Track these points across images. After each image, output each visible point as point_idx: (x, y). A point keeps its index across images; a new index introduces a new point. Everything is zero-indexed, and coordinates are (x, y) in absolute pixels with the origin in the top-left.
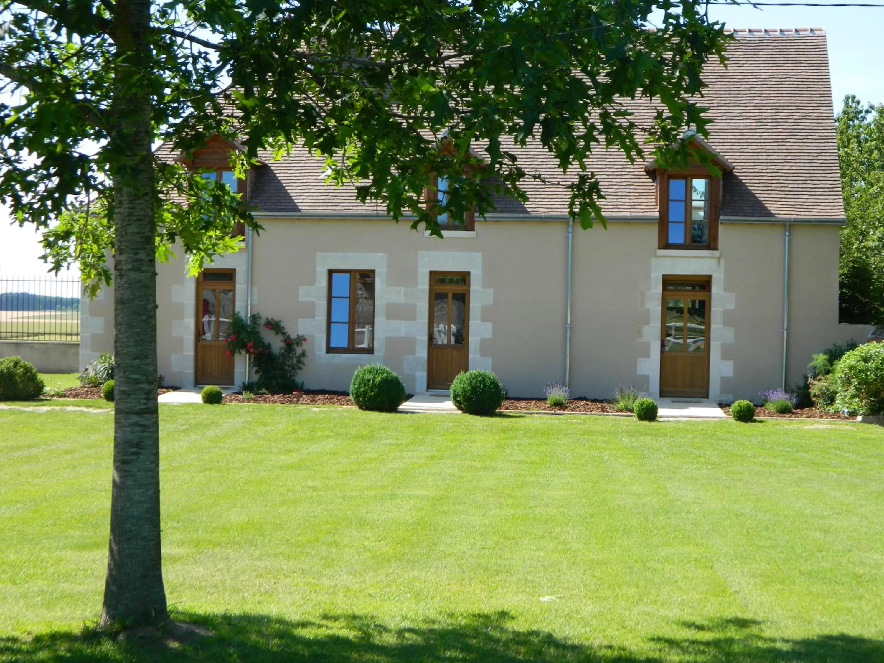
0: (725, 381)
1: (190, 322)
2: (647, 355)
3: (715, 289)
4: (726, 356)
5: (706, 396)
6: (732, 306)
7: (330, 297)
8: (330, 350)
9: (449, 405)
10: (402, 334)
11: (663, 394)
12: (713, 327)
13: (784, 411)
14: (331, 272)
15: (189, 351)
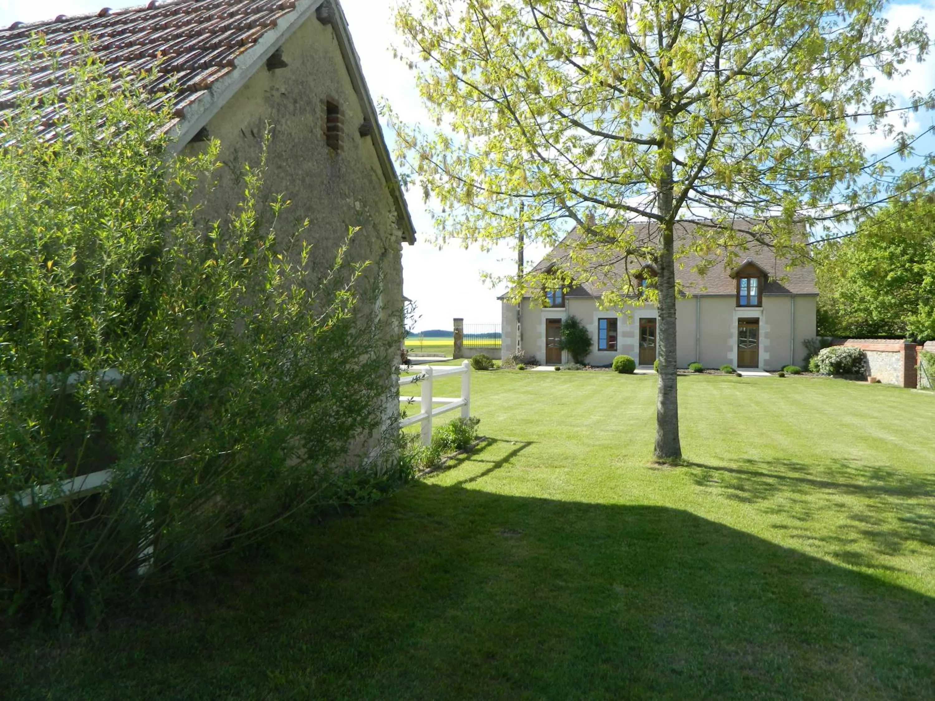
0: (766, 361)
1: (544, 339)
2: (731, 350)
3: (761, 323)
4: (766, 350)
5: (757, 367)
6: (769, 330)
7: (599, 329)
8: (599, 350)
9: (654, 372)
10: (629, 343)
11: (739, 366)
12: (760, 339)
13: (797, 373)
14: (599, 319)
15: (544, 351)
